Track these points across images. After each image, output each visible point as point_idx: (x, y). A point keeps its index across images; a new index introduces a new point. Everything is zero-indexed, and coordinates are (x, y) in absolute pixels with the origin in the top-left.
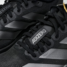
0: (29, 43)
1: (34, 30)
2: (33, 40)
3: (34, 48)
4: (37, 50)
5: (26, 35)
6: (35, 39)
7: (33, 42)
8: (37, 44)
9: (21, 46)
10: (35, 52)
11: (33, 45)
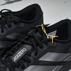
0: (11, 61)
1: (15, 49)
2: (14, 58)
3: (15, 66)
4: (18, 67)
5: (8, 54)
6: (16, 57)
7: (15, 60)
8: (18, 62)
9: (3, 64)
10: (16, 69)
11: (14, 63)
